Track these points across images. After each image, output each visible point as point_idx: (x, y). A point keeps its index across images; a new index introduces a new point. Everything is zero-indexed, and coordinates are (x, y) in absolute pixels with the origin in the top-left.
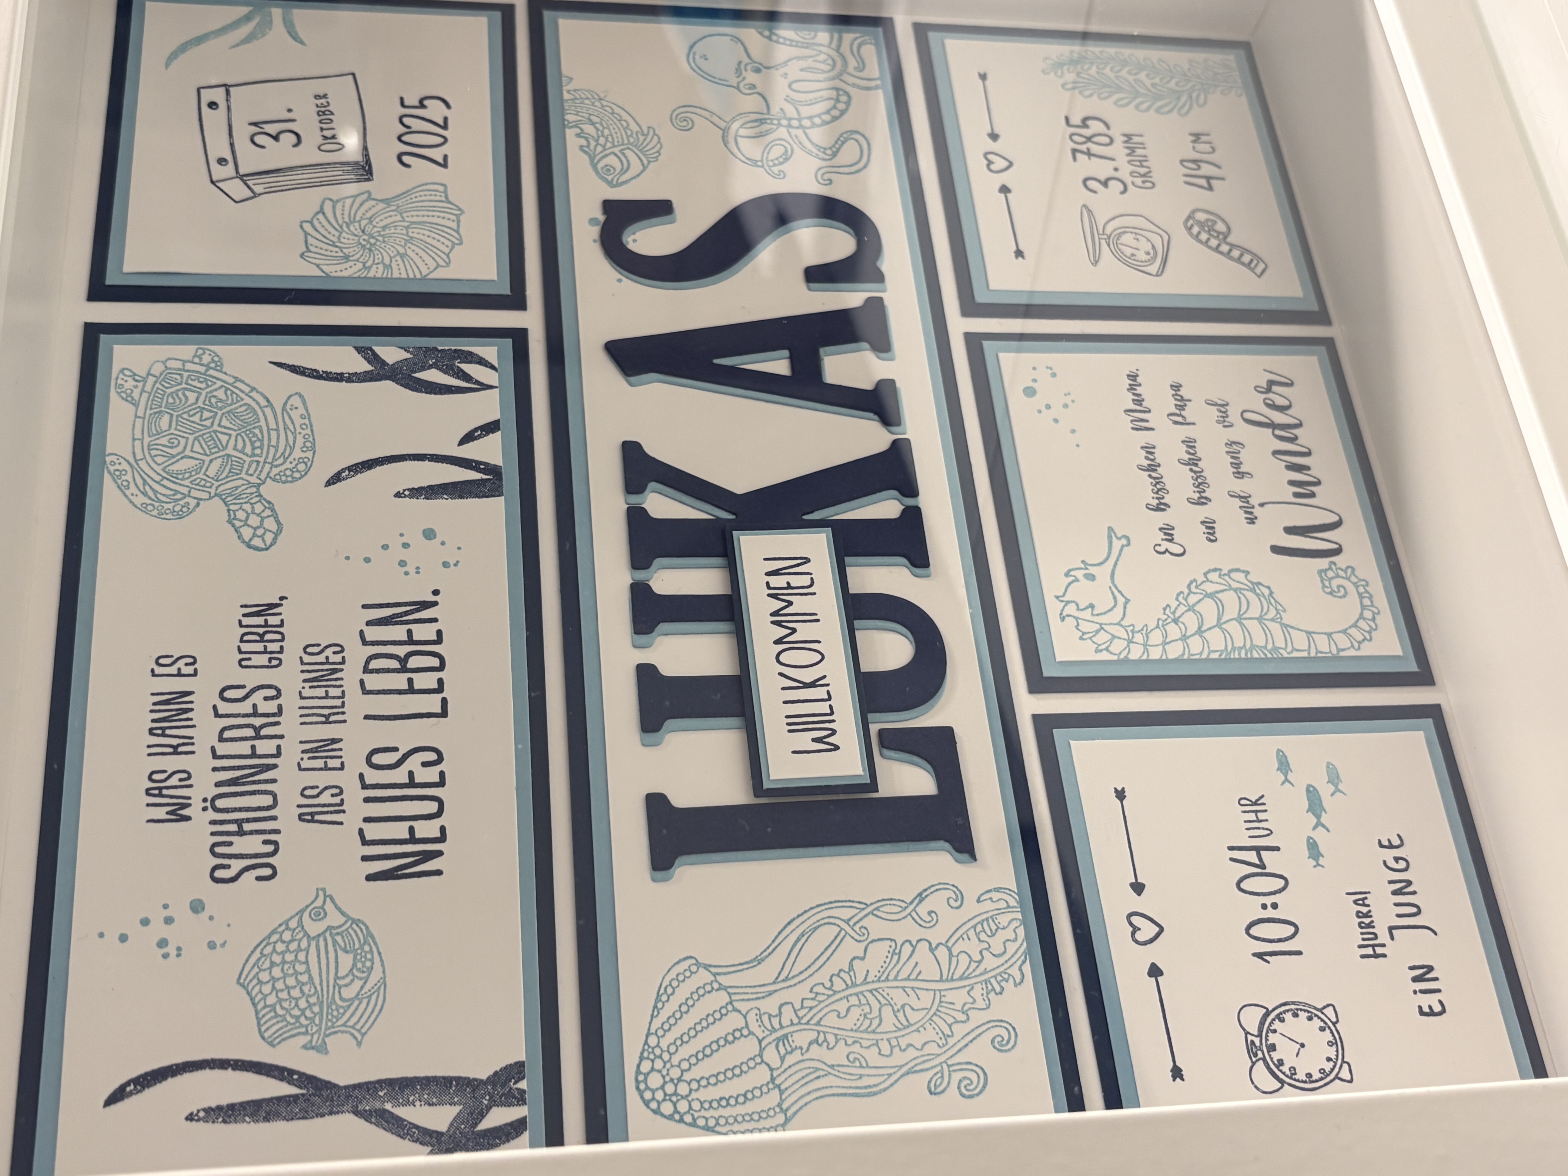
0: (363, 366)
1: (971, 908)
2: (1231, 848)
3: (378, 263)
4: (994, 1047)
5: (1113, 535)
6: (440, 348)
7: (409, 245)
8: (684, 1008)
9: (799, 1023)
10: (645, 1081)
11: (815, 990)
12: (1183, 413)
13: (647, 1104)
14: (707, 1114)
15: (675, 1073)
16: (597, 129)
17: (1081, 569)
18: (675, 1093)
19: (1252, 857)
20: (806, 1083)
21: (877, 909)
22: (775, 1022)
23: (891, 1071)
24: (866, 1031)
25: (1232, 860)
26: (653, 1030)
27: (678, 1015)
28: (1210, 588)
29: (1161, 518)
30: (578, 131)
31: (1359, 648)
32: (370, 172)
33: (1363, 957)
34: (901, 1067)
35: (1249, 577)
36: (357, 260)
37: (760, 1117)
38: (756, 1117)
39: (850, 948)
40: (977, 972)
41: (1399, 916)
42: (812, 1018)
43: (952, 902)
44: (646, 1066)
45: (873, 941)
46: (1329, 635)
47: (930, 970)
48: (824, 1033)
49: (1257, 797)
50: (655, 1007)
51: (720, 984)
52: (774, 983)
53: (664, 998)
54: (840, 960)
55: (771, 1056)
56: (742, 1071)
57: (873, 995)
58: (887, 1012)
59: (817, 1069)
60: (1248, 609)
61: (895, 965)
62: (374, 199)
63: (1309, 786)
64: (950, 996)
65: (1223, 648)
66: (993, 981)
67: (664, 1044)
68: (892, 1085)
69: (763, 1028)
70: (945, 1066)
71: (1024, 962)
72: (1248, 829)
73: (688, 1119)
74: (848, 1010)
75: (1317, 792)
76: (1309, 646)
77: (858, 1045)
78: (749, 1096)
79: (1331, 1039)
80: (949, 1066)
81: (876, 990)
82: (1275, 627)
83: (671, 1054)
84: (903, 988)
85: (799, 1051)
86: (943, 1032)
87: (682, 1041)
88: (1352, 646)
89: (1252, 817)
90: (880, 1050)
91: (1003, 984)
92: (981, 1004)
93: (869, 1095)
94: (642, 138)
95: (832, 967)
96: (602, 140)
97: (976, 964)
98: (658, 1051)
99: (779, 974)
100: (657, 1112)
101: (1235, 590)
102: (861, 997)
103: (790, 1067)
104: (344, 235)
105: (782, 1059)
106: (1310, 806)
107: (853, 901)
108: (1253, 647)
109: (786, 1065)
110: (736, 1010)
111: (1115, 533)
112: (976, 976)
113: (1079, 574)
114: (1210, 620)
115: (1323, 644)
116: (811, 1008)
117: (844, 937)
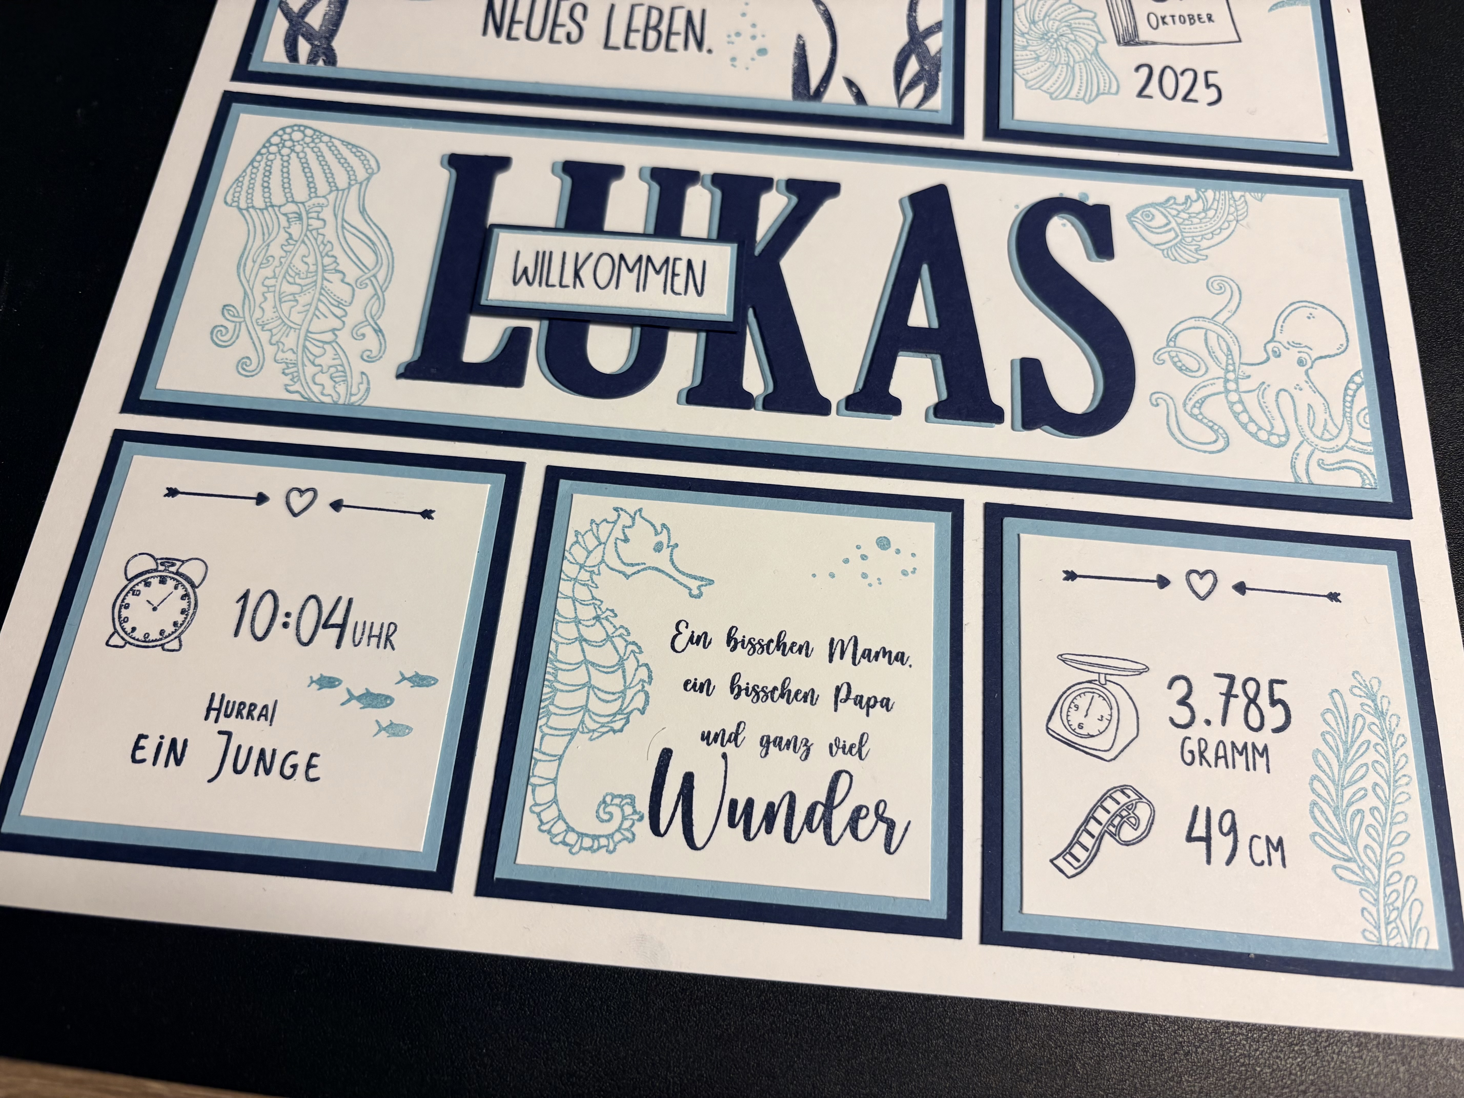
0: (923, 24)
1: (359, 366)
2: (350, 601)
3: (1028, 42)
4: (243, 358)
5: (703, 583)
6: (940, 74)
7: (1048, 64)
8: (342, 161)
9: (307, 230)
10: (299, 130)
11: (329, 245)
12: (851, 702)
13: (283, 129)
14: (263, 164)
15: (298, 148)
16: (1199, 213)
17: (669, 542)
18: (284, 146)
19: (337, 618)
20: (262, 226)
21: (379, 298)
22: (314, 215)
23: (251, 283)
24: (287, 272)
25: (339, 599)
26: (333, 140)
27: (339, 156)
28: (630, 665)
29: (719, 637)
30: (1194, 197)
31: (532, 812)
32: (1127, 44)
33: (213, 695)
34: (252, 290)
35: (636, 712)
36: (1031, 29)
37: (249, 194)
38: (250, 191)
39: (352, 273)
40: (305, 359)
41: (239, 747)
42: (309, 239)
43: (368, 353)
44: (309, 132)
45: (354, 290)
46: (554, 781)
47: (317, 325)
48: (295, 245)
49: (393, 642)
50: (349, 144)
51: (353, 185)
52: (343, 219)
53: (354, 150)
54: (345, 264)
55: (291, 208)
56: (285, 188)
57: (312, 282)
58: (296, 289)
59: (270, 235)
60: (599, 698)
61: (330, 302)
62: (1097, 45)
63: (392, 700)
64: (293, 335)
65: (558, 658)
66: (295, 369)
67: (322, 146)
68: (241, 281)
69: (312, 206)
70: (242, 320)
71: (302, 396)
72: (365, 623)
73: (264, 151)
74: (306, 263)
75: (384, 707)
76: (544, 753)
77: (278, 265)
78: (266, 190)
79: (151, 638)
80: (240, 323)
81: (315, 285)
82: (572, 722)
83: (312, 148)
84: (310, 304)
85: (286, 224)
86: (267, 324)
87: (320, 156)
88: (536, 804)
89: (376, 631)
90: (269, 279)
91: (290, 376)
92: (280, 356)
93: (239, 265)
94: (1193, 248)
95: (342, 259)
96: (1185, 216)
97: (312, 360)
98: (317, 141)
99: (349, 224)
100: (275, 133)
101: (623, 692)
102: (313, 274)
103: (278, 218)
104: (1057, 23)
105: (285, 215)
106: (372, 694)
107: (389, 282)
108: (555, 690)
109: (280, 216)
110: (331, 191)
111: (706, 585)
112: (303, 357)
113: (663, 537)
114: (592, 654)
115: (543, 770)
116: (316, 239)
117: (363, 271)
